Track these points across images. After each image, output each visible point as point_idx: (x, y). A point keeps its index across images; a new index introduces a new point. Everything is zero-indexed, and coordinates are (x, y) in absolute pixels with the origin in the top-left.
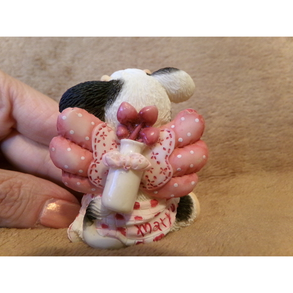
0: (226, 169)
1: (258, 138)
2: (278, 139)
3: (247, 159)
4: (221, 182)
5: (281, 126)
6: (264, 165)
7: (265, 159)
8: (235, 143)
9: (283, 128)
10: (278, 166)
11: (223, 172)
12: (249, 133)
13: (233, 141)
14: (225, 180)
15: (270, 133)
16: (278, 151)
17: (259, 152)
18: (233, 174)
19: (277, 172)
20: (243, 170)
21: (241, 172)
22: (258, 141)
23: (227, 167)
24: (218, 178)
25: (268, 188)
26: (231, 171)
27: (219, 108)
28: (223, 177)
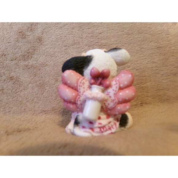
0: (137, 101)
1: (156, 83)
2: (167, 84)
3: (150, 95)
4: (134, 110)
5: (169, 76)
6: (159, 99)
7: (160, 95)
8: (142, 86)
9: (170, 77)
10: (167, 100)
11: (135, 103)
12: (151, 80)
13: (141, 84)
14: (137, 108)
15: (163, 80)
16: (168, 91)
17: (156, 91)
18: (142, 104)
19: (167, 103)
20: (148, 102)
21: (146, 103)
22: (156, 85)
23: (138, 100)
24: (132, 107)
25: (161, 113)
26: (140, 103)
27: (132, 65)
28: (136, 106)
